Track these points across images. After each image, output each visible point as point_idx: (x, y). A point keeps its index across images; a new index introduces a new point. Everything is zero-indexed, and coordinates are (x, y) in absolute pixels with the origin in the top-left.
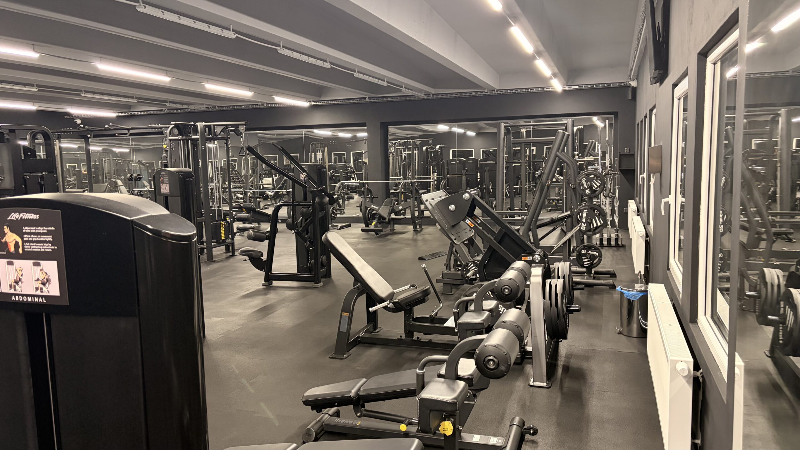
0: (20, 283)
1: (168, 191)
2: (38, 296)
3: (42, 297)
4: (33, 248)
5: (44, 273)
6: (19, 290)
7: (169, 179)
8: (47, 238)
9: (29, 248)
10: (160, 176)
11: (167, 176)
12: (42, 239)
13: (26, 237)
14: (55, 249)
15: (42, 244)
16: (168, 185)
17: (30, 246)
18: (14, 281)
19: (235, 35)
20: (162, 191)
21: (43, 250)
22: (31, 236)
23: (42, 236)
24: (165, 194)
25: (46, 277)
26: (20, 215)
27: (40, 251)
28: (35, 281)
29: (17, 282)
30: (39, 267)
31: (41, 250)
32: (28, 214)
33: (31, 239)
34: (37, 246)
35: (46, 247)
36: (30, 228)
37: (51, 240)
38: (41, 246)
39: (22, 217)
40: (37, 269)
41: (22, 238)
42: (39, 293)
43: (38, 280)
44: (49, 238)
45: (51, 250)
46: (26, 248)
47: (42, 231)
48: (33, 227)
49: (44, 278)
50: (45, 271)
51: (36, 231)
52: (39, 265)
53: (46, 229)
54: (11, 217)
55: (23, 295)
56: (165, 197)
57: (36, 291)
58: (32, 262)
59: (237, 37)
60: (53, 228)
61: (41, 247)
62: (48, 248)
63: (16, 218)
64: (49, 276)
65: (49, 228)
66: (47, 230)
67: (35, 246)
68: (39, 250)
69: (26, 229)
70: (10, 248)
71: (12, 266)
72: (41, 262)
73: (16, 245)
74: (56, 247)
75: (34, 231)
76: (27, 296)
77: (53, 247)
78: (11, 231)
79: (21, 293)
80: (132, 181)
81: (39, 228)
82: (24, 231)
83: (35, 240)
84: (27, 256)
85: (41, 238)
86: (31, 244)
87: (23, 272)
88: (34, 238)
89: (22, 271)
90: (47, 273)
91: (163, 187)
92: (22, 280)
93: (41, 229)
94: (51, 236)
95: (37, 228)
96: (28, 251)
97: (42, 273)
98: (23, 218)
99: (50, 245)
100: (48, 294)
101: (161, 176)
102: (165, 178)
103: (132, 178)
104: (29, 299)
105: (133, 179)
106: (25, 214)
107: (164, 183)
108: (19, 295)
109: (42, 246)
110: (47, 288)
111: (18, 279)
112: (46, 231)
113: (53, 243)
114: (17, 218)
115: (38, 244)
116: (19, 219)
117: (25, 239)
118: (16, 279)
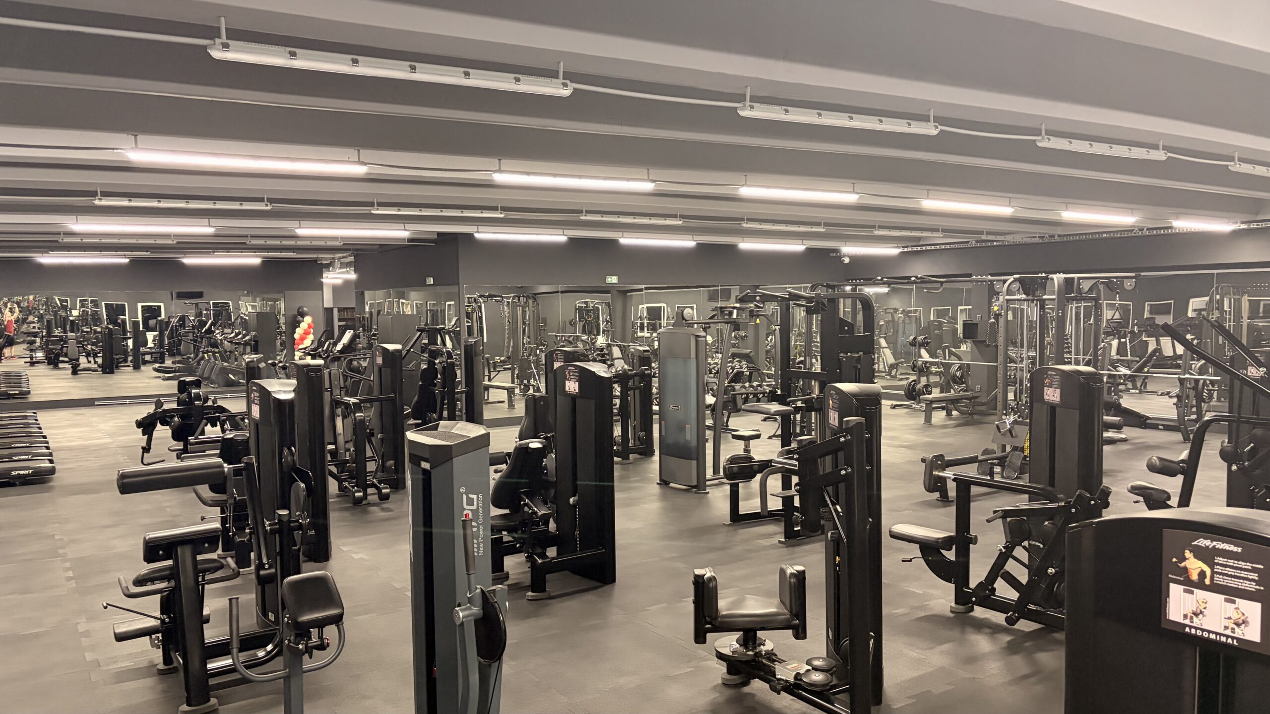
0: (1201, 616)
1: (1059, 400)
2: (1227, 637)
3: (1233, 638)
4: (1227, 583)
5: (1239, 612)
6: (1197, 622)
7: (1061, 382)
8: (1250, 575)
9: (1220, 581)
10: (1045, 376)
11: (1058, 377)
12: (1242, 575)
13: (1218, 569)
14: (1260, 590)
15: (1241, 581)
16: (1058, 391)
17: (1222, 579)
18: (1191, 612)
19: (1166, 154)
20: (1046, 397)
21: (1243, 588)
22: (1226, 569)
23: (1242, 572)
24: (1052, 403)
25: (1243, 618)
26: (1212, 542)
27: (1237, 588)
28: (1225, 618)
29: (1196, 614)
30: (1233, 605)
31: (1240, 587)
32: (1225, 544)
33: (1227, 572)
34: (1234, 581)
35: (1247, 585)
36: (1226, 560)
37: (1257, 578)
38: (1239, 582)
39: (1214, 546)
40: (1231, 606)
41: (1212, 568)
42: (1228, 632)
43: (1230, 618)
44: (1255, 576)
45: (1253, 590)
46: (1216, 580)
47: (1243, 567)
48: (1231, 560)
49: (1239, 618)
50: (1243, 611)
51: (1235, 565)
52: (1234, 602)
53: (1251, 565)
54: (1198, 542)
55: (1203, 630)
56: (1051, 407)
57: (1224, 630)
58: (1223, 597)
59: (1169, 157)
60: (1261, 567)
61: (1240, 584)
62: (1251, 587)
63: (1205, 545)
64: (1247, 617)
65: (1254, 565)
66: (1252, 567)
67: (1231, 580)
68: (1237, 586)
69: (1220, 560)
70: (1191, 575)
71: (1191, 595)
72: (1237, 600)
73: (1202, 574)
74: (1262, 588)
75: (1232, 564)
76: (1209, 632)
77: (1257, 587)
78: (1195, 557)
79: (1200, 626)
80: (916, 346)
81: (1240, 563)
82: (1216, 561)
83: (1231, 575)
84: (1215, 588)
85: (1241, 573)
86: (1225, 577)
87: (1207, 605)
88: (1228, 571)
89: (1206, 603)
90: (1245, 613)
91: (1048, 393)
92: (1205, 613)
93: (1242, 564)
94: (1257, 575)
95: (1236, 562)
96: (1219, 584)
97: (1237, 612)
98: (1217, 547)
99: (1254, 584)
100: (1242, 637)
101: (1047, 377)
102: (1053, 380)
103: (916, 342)
104: (1213, 636)
105: (917, 344)
106: (1221, 543)
107: (1051, 387)
108: (1196, 628)
109: (1242, 583)
110: (1242, 630)
111: (1199, 612)
112: (1250, 568)
113: (1257, 583)
114: (1207, 545)
115: (1236, 580)
116: (1210, 547)
117: (1215, 570)
118: (1195, 610)
